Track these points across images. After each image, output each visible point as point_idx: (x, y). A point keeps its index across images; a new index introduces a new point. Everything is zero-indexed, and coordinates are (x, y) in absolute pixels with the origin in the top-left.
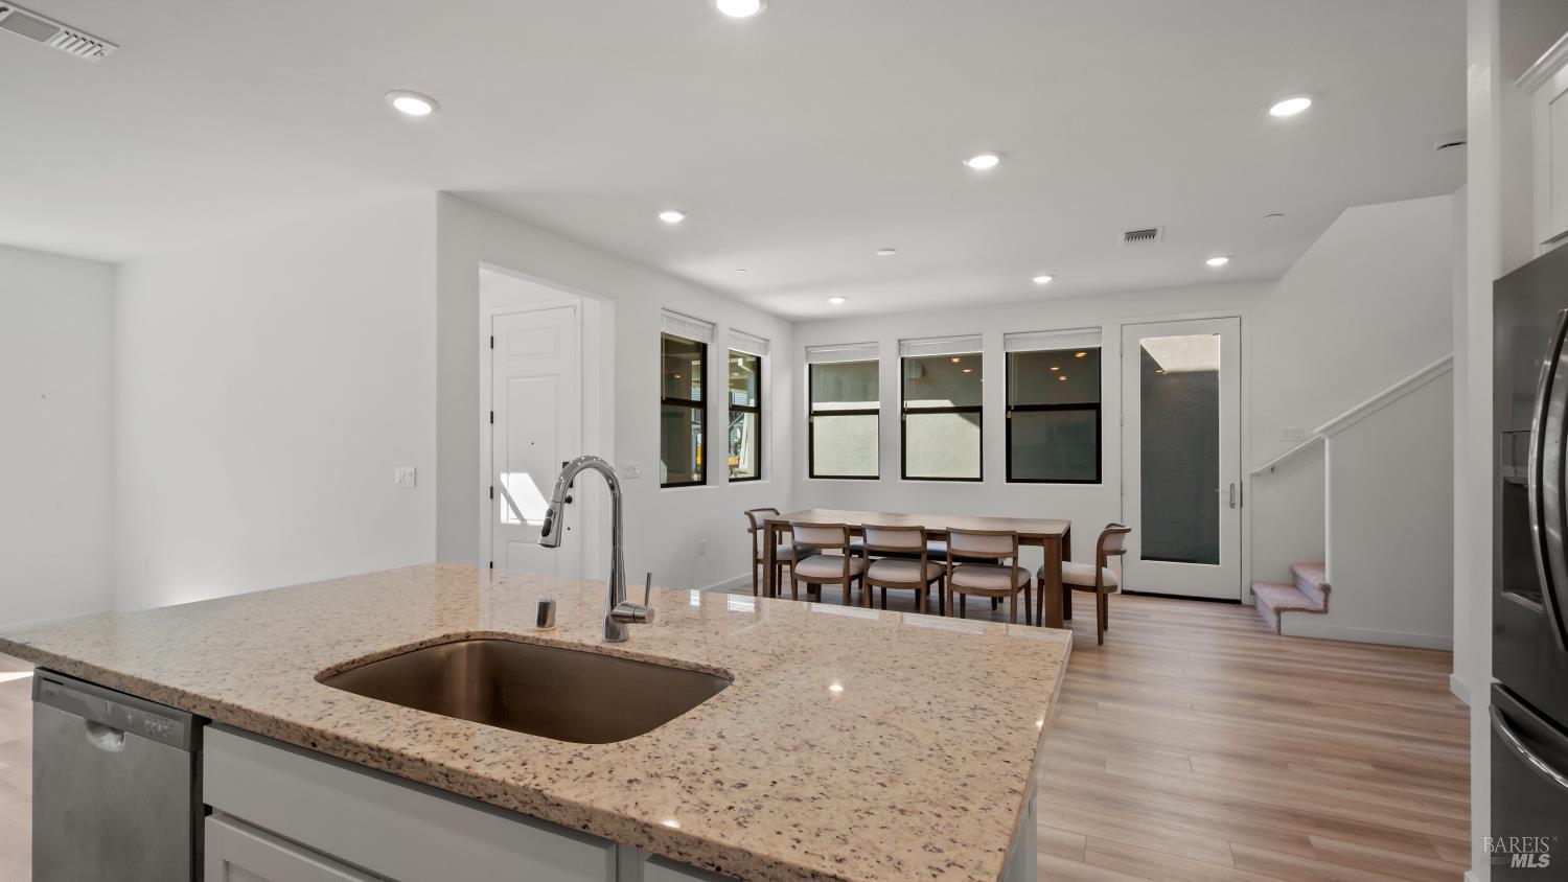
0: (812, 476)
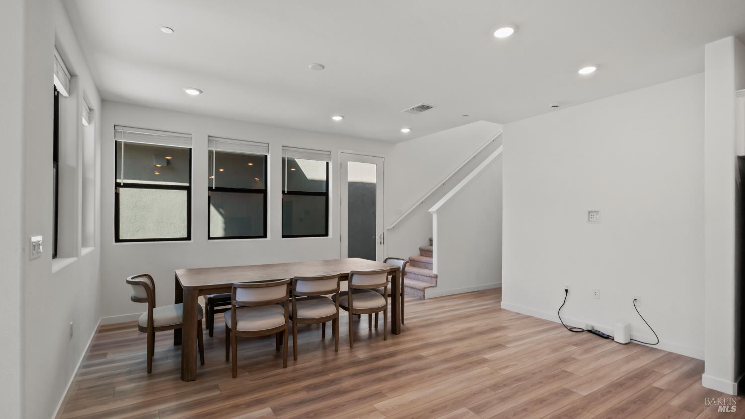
0: (117, 239)
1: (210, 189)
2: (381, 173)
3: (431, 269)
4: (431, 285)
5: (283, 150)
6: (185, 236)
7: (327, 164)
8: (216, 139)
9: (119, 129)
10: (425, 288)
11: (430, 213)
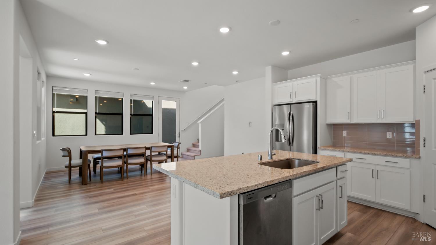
1: (96, 113)
2: (179, 105)
3: (199, 148)
4: (198, 154)
5: (130, 95)
6: (85, 134)
7: (153, 101)
8: (99, 91)
9: (54, 88)
10: (194, 156)
11: (198, 123)
